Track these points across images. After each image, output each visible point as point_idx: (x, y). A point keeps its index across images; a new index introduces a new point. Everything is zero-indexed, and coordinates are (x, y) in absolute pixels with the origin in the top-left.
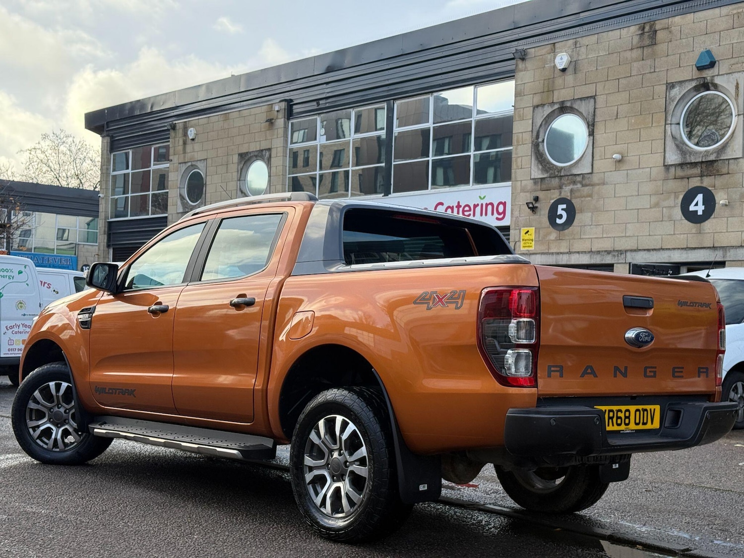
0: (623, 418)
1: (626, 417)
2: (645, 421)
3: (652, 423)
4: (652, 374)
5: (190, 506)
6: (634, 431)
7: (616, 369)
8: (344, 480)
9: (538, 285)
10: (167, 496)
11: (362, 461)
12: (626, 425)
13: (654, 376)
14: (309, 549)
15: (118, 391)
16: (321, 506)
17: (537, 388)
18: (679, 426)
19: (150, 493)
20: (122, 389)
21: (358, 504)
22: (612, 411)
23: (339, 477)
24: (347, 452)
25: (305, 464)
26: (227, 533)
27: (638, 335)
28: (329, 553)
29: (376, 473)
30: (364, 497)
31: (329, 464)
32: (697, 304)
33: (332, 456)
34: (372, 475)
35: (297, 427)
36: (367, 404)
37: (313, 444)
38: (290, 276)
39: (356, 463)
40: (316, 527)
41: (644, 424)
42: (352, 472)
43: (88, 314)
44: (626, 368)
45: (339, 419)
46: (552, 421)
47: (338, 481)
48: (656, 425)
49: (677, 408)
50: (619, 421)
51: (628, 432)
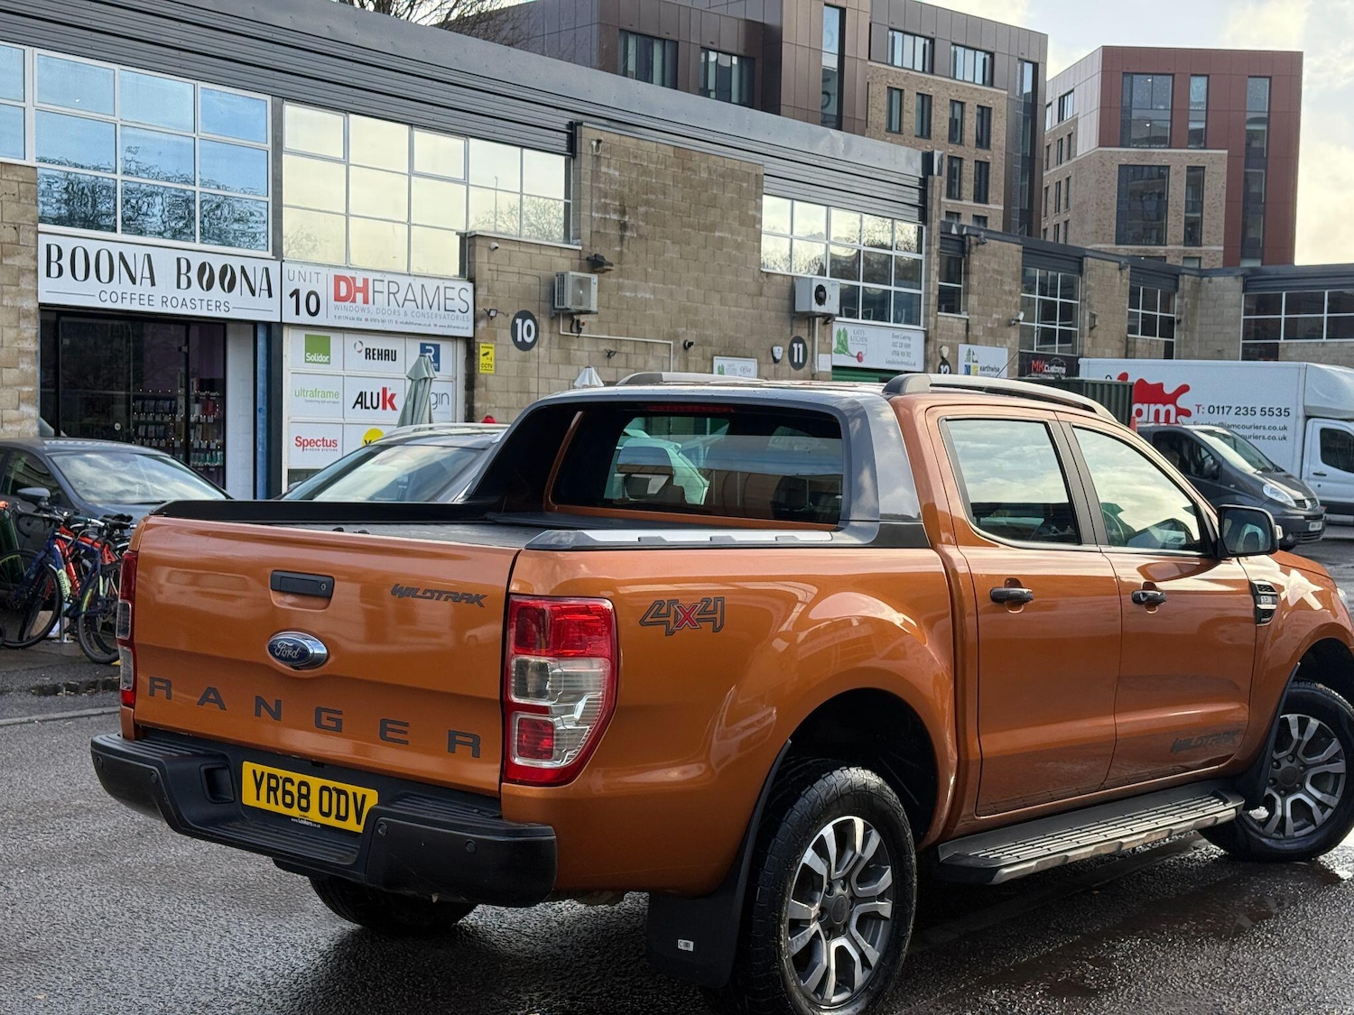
0: (296, 795)
1: (301, 796)
2: (343, 813)
4: (333, 724)
6: (319, 826)
7: (260, 702)
12: (301, 809)
13: (337, 729)
32: (444, 596)
41: (339, 818)
44: (278, 703)
50: (288, 799)
51: (305, 823)
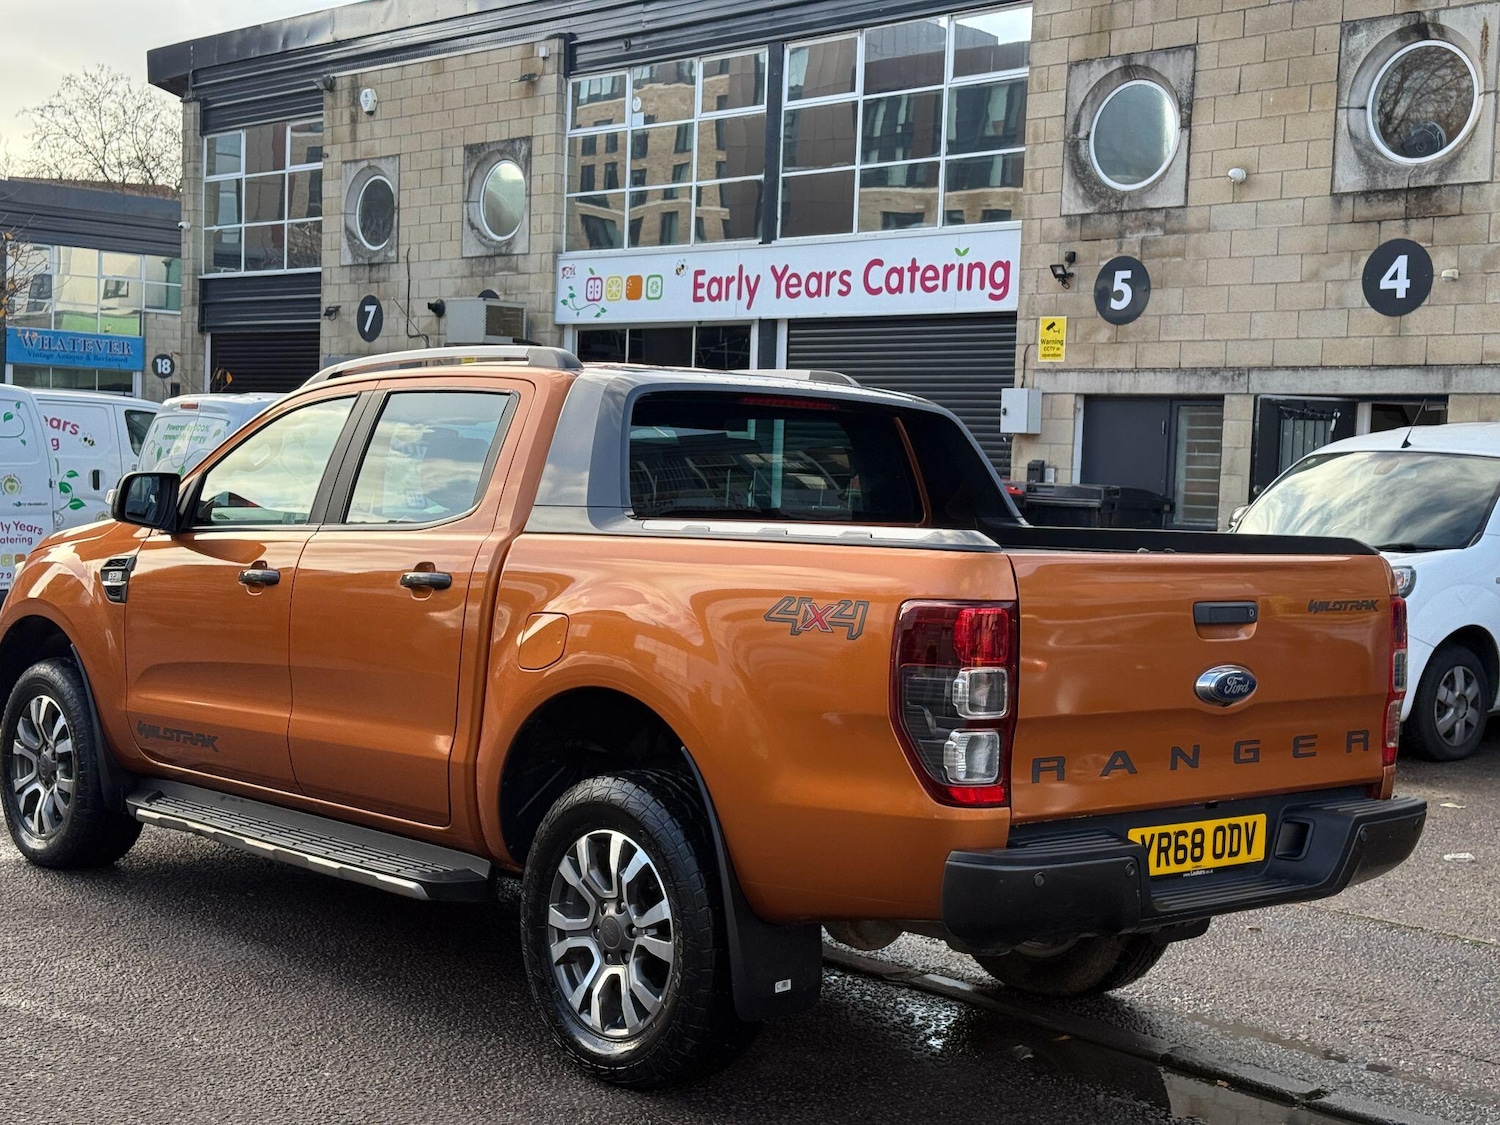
0: (1189, 847)
1: (1195, 845)
2: (1235, 849)
3: (1249, 852)
4: (1251, 756)
5: (326, 985)
6: (1212, 871)
7: (1177, 752)
8: (627, 963)
9: (1014, 598)
10: (282, 958)
11: (662, 931)
12: (1195, 859)
13: (1256, 759)
14: (554, 1106)
15: (182, 736)
16: (581, 1011)
17: (1010, 806)
18: (1304, 854)
19: (247, 950)
20: (190, 734)
21: (654, 1014)
22: (1167, 835)
23: (617, 956)
24: (632, 906)
25: (551, 922)
26: (392, 1063)
27: (1222, 683)
28: (592, 1117)
29: (688, 953)
30: (665, 1001)
31: (596, 927)
32: (1349, 605)
33: (604, 912)
34: (681, 960)
35: (534, 849)
36: (673, 815)
37: (566, 885)
38: (522, 532)
39: (649, 931)
40: (571, 1053)
41: (1232, 854)
42: (642, 950)
43: (121, 573)
44: (1197, 749)
45: (617, 839)
46: (1037, 877)
47: (616, 962)
48: (1258, 853)
49: (1302, 817)
50: (1181, 854)
51: (1198, 873)
